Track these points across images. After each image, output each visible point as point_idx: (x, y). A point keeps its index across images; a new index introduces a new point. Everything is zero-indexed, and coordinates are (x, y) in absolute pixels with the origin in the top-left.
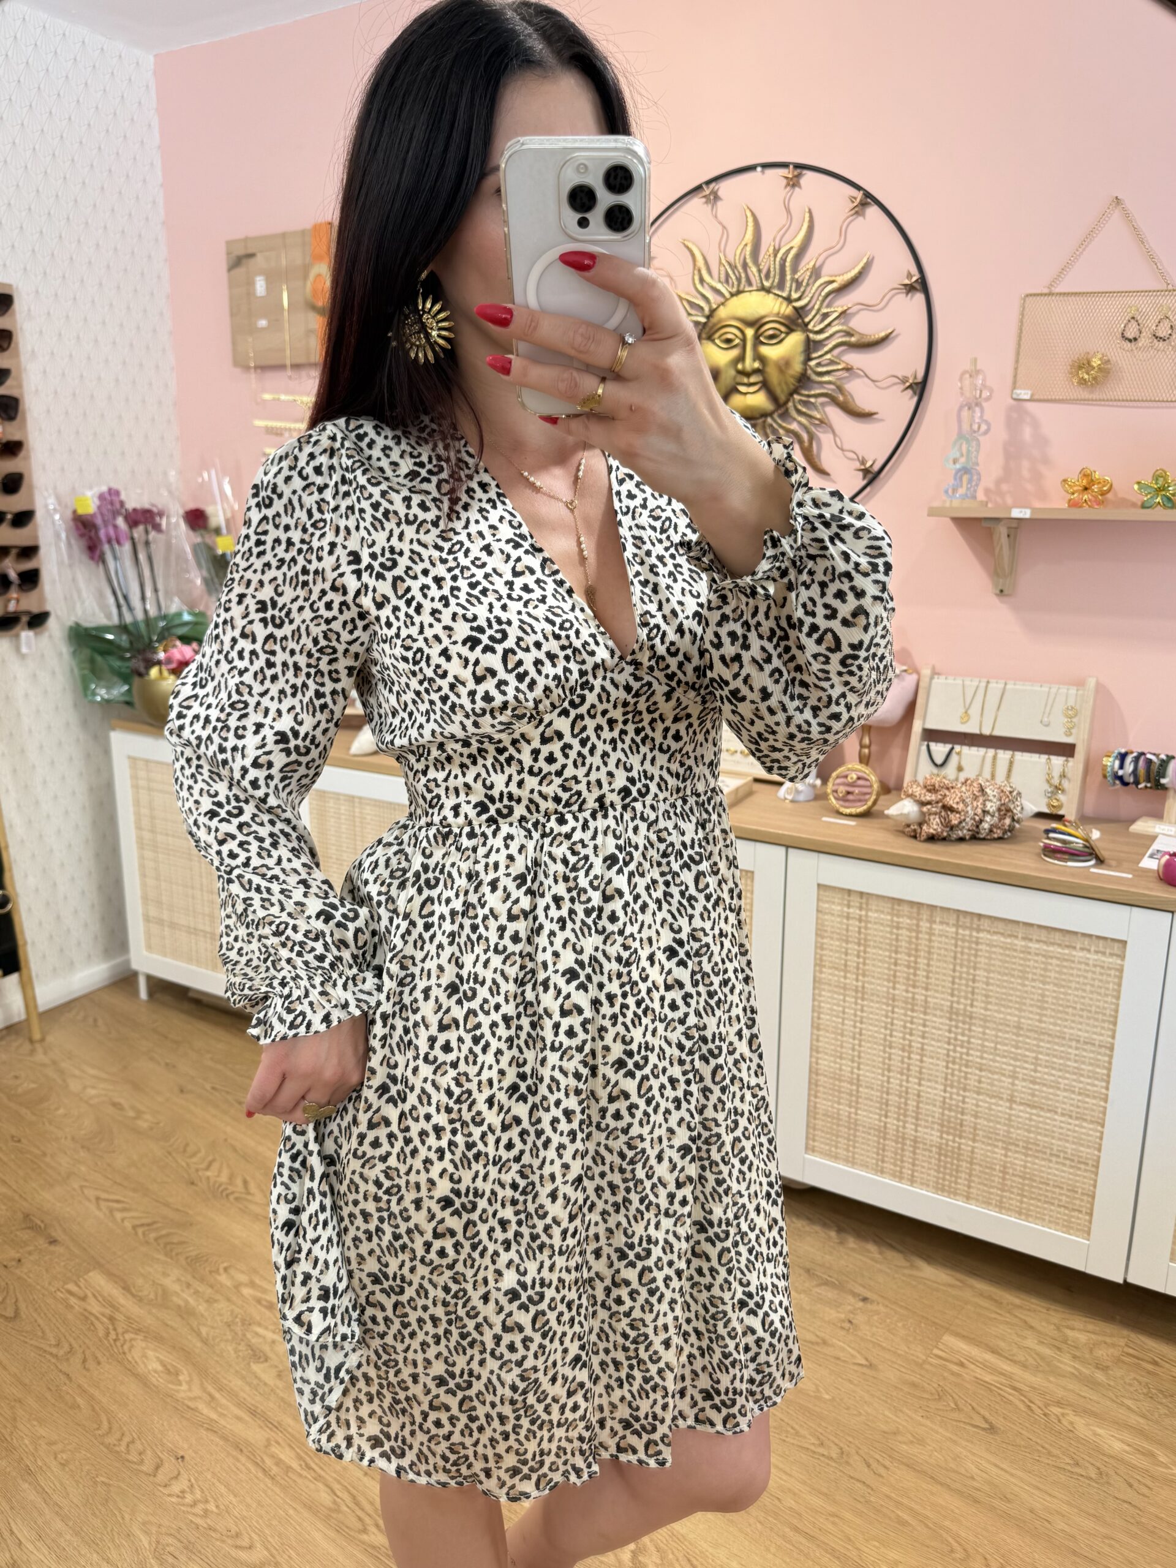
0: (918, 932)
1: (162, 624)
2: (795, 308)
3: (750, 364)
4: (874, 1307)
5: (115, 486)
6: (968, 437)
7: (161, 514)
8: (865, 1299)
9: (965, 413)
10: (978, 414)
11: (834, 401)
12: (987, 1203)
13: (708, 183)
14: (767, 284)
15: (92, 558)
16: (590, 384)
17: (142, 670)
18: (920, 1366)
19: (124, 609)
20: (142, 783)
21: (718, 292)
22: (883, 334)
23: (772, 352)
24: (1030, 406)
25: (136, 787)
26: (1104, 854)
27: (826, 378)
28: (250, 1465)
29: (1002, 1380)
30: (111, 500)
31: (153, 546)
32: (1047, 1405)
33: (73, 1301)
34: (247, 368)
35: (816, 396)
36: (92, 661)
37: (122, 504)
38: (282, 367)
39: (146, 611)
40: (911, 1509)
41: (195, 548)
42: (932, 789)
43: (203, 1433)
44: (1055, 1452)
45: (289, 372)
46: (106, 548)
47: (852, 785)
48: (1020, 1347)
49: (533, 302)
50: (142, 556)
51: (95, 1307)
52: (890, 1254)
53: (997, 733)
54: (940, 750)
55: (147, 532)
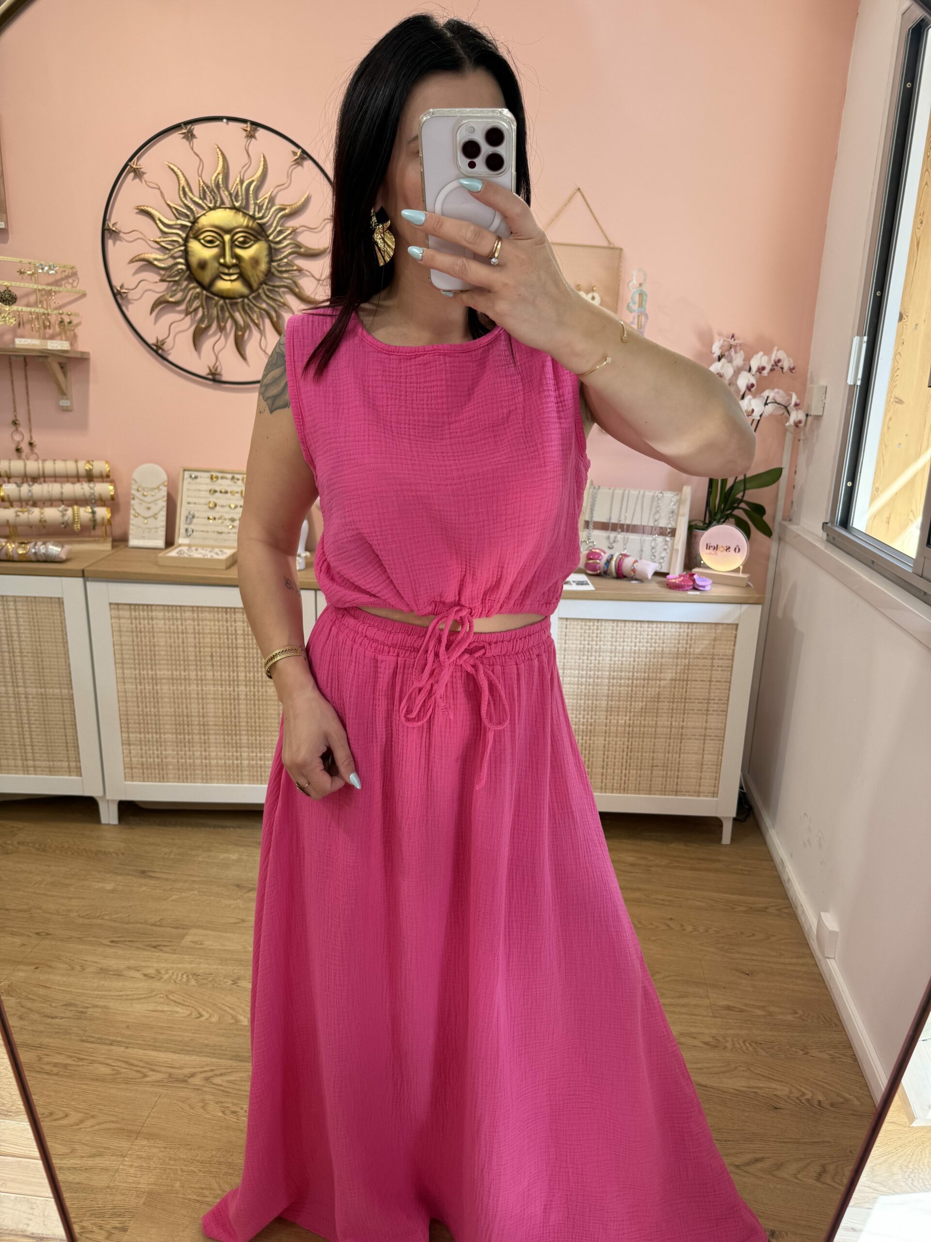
2: (259, 224)
3: (229, 260)
11: (291, 290)
13: (185, 124)
14: (237, 204)
21: (199, 205)
22: (322, 249)
23: (246, 254)
27: (285, 275)
35: (279, 287)
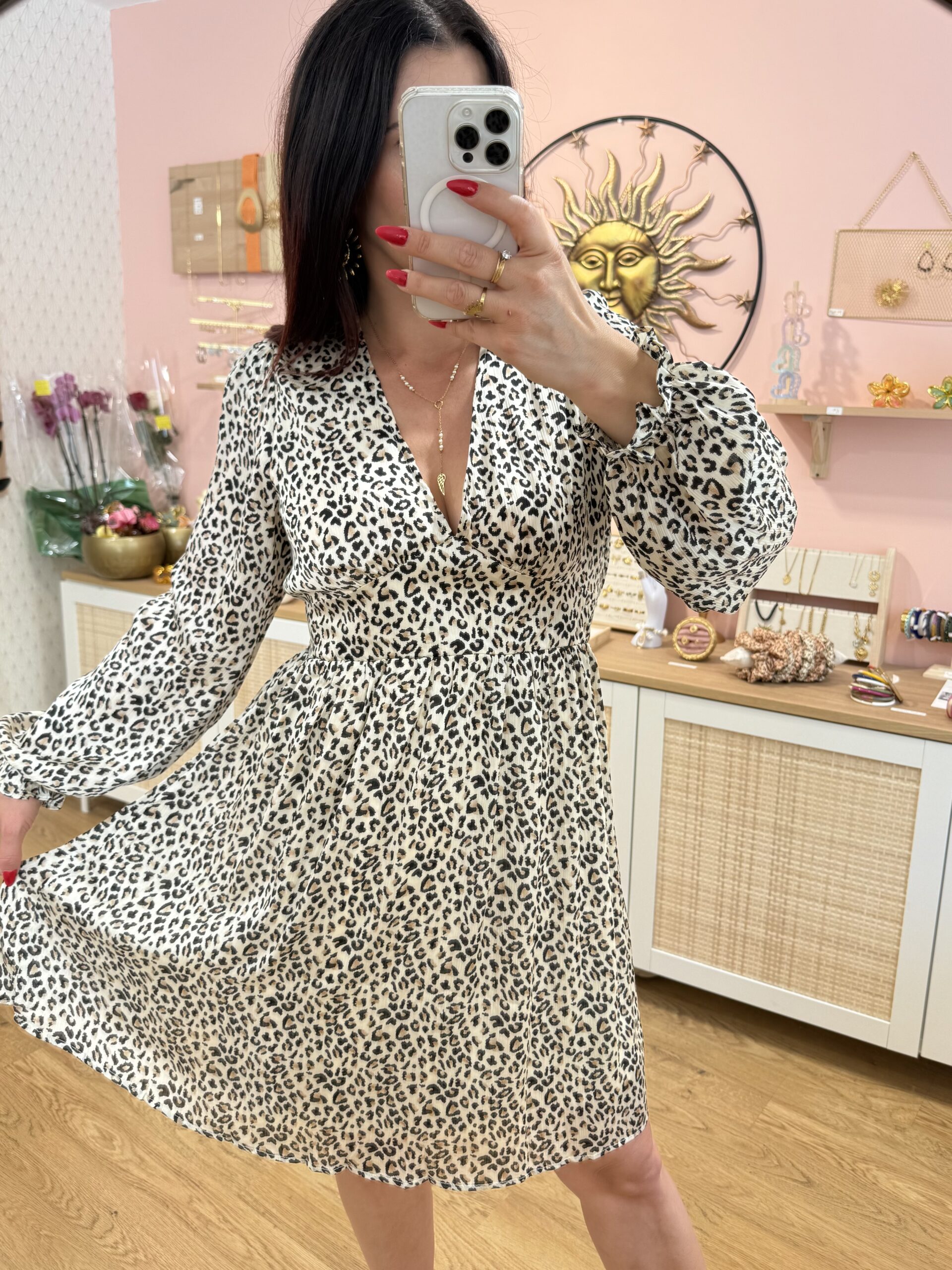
0: (748, 760)
1: (107, 490)
2: (648, 237)
3: (610, 282)
4: (710, 1079)
5: (70, 372)
6: (791, 347)
7: (108, 397)
8: (702, 1072)
9: (789, 327)
10: (799, 327)
11: (680, 314)
12: (804, 990)
13: (577, 131)
14: (625, 216)
15: (49, 433)
16: (474, 294)
17: (90, 529)
18: (749, 1129)
19: (76, 477)
20: (88, 626)
21: (584, 221)
22: (721, 260)
23: (630, 273)
24: (844, 323)
25: (82, 629)
26: (902, 695)
27: (674, 296)
28: (175, 1220)
29: (817, 1140)
30: (66, 383)
31: (101, 424)
32: (854, 1162)
33: (21, 1075)
34: (185, 275)
35: (666, 310)
36: (46, 521)
37: (76, 387)
38: (214, 274)
39: (93, 479)
40: (741, 1252)
41: (137, 426)
42: (761, 640)
43: (134, 1191)
44: (861, 1201)
45: (221, 279)
46: (61, 424)
47: (694, 635)
48: (832, 1113)
49: (425, 225)
50: (91, 432)
51: (40, 1082)
52: (723, 1033)
53: (813, 593)
54: (766, 606)
55: (96, 412)
